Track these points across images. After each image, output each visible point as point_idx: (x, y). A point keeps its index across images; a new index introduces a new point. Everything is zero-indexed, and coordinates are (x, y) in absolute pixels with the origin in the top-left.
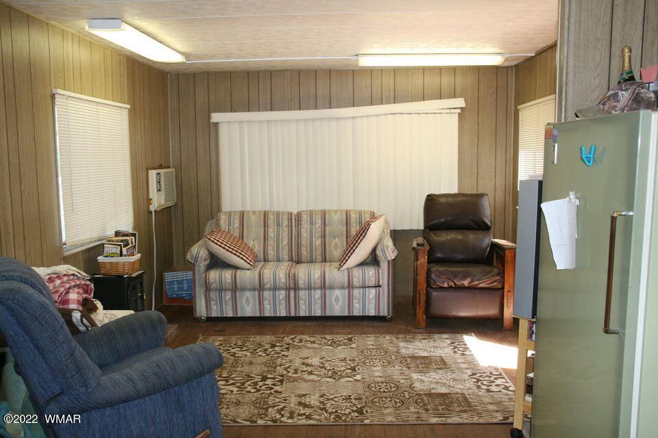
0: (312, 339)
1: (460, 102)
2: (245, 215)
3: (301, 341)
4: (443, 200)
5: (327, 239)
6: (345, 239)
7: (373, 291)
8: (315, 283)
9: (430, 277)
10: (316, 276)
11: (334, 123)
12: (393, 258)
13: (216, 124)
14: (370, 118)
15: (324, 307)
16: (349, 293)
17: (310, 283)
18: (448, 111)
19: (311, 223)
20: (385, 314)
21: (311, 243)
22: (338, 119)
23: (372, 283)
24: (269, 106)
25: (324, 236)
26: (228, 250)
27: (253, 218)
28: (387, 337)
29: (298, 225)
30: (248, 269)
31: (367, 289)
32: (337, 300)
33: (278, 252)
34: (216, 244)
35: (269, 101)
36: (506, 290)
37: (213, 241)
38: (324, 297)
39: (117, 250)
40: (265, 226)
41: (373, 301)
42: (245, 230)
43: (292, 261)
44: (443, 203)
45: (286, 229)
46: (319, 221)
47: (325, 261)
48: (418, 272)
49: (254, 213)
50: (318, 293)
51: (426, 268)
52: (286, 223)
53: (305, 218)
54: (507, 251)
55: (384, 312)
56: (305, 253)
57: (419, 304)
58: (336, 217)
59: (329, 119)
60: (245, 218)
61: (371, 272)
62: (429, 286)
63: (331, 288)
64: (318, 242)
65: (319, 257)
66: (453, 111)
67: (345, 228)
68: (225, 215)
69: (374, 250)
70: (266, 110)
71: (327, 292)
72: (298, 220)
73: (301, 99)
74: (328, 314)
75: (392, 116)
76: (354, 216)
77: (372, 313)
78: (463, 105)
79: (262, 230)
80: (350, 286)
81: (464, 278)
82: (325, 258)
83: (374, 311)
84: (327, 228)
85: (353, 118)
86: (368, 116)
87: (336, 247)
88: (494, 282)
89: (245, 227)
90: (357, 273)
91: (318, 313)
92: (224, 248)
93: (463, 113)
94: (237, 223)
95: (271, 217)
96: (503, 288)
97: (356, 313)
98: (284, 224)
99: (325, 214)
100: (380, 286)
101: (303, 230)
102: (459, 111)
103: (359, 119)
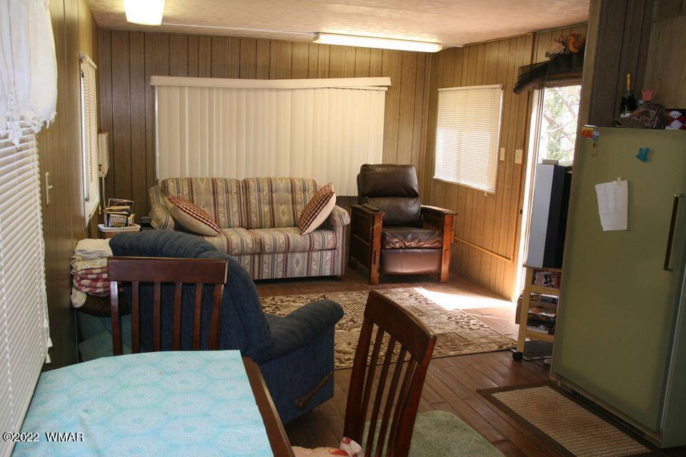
0: (292, 299)
1: (386, 81)
2: (194, 183)
3: (282, 302)
4: (379, 170)
5: (275, 205)
6: (291, 206)
7: (329, 253)
8: (280, 248)
9: (385, 239)
10: (281, 241)
11: (274, 93)
12: (349, 223)
13: (153, 87)
14: (317, 90)
15: (285, 270)
16: (309, 255)
17: (275, 248)
18: (377, 88)
19: (259, 191)
20: (340, 273)
21: (260, 209)
22: (278, 90)
23: (330, 247)
24: (208, 73)
25: (271, 203)
26: (195, 218)
27: (202, 185)
28: (354, 294)
29: (246, 192)
30: (215, 236)
31: (324, 252)
32: (298, 262)
33: (229, 219)
34: (185, 211)
35: (209, 67)
36: (444, 249)
37: (182, 209)
38: (286, 261)
39: (123, 220)
40: (214, 193)
41: (329, 263)
42: (195, 197)
43: (242, 227)
44: (378, 173)
45: (235, 196)
46: (266, 188)
47: (274, 227)
48: (374, 235)
49: (202, 180)
50: (280, 258)
51: (381, 232)
52: (235, 189)
53: (252, 185)
54: (446, 216)
55: (338, 272)
56: (254, 219)
57: (374, 263)
58: (282, 185)
59: (270, 89)
60: (194, 185)
61: (329, 236)
62: (383, 247)
63: (293, 252)
64: (266, 208)
65: (269, 223)
66: (382, 88)
67: (290, 195)
68: (173, 182)
69: (331, 216)
70: (206, 77)
71: (289, 255)
72: (246, 188)
73: (241, 67)
74: (288, 276)
75: (327, 89)
76: (298, 184)
77: (328, 273)
78: (389, 83)
79: (212, 198)
80: (311, 249)
81: (413, 240)
82: (274, 223)
83: (329, 271)
84: (274, 195)
85: (292, 90)
86: (305, 89)
87: (284, 213)
88: (436, 242)
89: (195, 194)
90: (318, 237)
91: (280, 275)
92: (192, 216)
93: (389, 92)
94: (186, 191)
95: (220, 185)
96: (442, 248)
97: (314, 274)
98: (234, 192)
99: (271, 181)
100: (335, 249)
101: (252, 197)
102: (386, 89)
103: (297, 91)
